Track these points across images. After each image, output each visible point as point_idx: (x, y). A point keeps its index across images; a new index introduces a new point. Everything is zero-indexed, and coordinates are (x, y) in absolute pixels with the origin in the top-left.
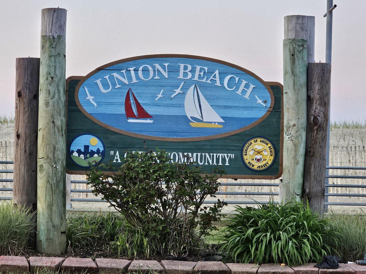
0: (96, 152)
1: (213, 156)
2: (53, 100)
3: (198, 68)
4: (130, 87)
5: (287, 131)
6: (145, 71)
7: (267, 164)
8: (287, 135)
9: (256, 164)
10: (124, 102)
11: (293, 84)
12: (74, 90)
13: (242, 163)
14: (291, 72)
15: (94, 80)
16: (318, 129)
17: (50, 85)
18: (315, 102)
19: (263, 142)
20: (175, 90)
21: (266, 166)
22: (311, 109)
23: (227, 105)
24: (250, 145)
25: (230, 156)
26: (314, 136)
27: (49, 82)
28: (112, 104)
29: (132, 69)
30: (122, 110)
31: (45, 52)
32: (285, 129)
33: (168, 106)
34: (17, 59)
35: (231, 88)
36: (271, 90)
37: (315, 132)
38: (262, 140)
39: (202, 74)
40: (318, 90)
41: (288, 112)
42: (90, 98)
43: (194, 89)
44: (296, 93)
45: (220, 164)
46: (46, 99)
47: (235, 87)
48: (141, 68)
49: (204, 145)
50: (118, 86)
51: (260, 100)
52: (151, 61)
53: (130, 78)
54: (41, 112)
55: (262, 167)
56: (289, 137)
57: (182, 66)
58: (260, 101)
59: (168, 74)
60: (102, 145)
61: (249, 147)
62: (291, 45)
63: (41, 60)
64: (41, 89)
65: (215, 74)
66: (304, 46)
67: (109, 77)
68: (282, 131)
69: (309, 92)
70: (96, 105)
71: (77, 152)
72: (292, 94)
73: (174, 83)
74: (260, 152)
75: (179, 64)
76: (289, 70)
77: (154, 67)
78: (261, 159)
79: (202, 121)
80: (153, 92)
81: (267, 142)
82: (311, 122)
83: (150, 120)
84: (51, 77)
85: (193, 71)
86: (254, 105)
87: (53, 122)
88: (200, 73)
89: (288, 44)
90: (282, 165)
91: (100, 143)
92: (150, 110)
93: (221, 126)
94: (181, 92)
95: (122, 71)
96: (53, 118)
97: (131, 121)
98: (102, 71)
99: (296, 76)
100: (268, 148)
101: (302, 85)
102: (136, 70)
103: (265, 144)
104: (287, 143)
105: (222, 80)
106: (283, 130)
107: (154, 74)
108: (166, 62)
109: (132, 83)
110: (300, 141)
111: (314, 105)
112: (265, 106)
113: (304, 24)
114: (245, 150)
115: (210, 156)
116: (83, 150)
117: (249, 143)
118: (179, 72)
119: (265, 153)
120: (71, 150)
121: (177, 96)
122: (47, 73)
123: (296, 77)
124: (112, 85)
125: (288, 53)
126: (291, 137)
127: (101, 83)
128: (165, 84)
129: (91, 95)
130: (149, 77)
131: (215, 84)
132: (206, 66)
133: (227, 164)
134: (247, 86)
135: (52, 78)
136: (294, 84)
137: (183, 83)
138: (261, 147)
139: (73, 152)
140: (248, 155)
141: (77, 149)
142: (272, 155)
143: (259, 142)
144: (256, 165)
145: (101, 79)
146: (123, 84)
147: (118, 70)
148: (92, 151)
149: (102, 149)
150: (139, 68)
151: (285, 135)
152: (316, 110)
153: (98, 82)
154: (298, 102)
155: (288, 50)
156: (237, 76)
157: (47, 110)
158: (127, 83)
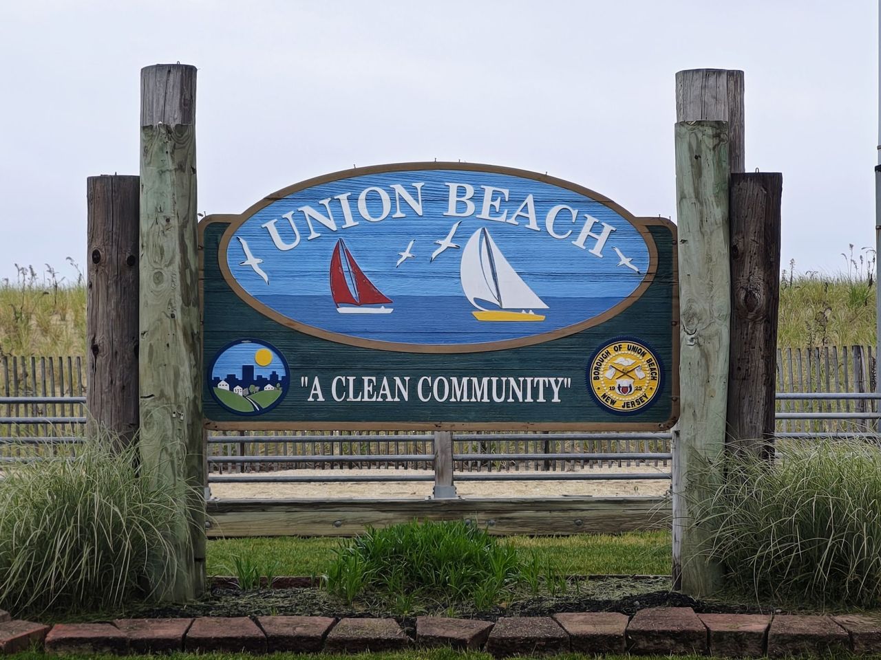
0: (269, 379)
1: (525, 382)
2: (171, 268)
3: (489, 190)
4: (342, 236)
5: (687, 325)
6: (373, 199)
7: (644, 399)
8: (688, 334)
9: (621, 399)
10: (329, 270)
11: (699, 220)
12: (218, 247)
13: (588, 397)
14: (693, 195)
15: (260, 221)
16: (757, 318)
17: (164, 235)
18: (747, 260)
19: (634, 349)
20: (440, 242)
21: (642, 402)
22: (739, 276)
23: (553, 270)
24: (605, 358)
25: (563, 381)
26: (747, 334)
27: (161, 229)
28: (303, 274)
29: (343, 197)
30: (325, 288)
31: (150, 162)
32: (682, 319)
33: (424, 276)
34: (89, 179)
35: (562, 234)
36: (650, 236)
37: (750, 327)
38: (632, 345)
39: (497, 204)
40: (755, 232)
41: (689, 283)
42: (253, 261)
43: (481, 238)
44: (706, 241)
45: (541, 399)
46: (155, 266)
47: (570, 231)
48: (363, 196)
49: (506, 360)
50: (314, 235)
51: (626, 258)
52: (385, 178)
53: (340, 218)
54: (145, 295)
55: (634, 404)
56: (692, 338)
57: (453, 188)
58: (625, 261)
59: (423, 207)
60: (282, 365)
61: (603, 361)
62: (693, 134)
63: (142, 181)
64: (145, 244)
65: (526, 205)
66: (722, 136)
67: (293, 215)
68: (675, 325)
69: (735, 237)
70: (266, 278)
71: (226, 380)
72: (697, 243)
73: (438, 225)
74: (629, 372)
75: (447, 184)
76: (689, 190)
77: (391, 192)
78: (630, 387)
79: (500, 308)
80: (391, 247)
81: (643, 350)
82: (739, 302)
83: (385, 307)
84: (164, 217)
85: (478, 199)
86: (614, 270)
87: (172, 317)
88: (493, 203)
89: (686, 133)
90: (677, 400)
91: (278, 360)
92: (385, 287)
93: (542, 318)
94: (453, 245)
95: (321, 202)
96: (172, 308)
97: (343, 310)
98: (276, 203)
99: (706, 203)
100: (645, 363)
101: (718, 222)
102: (353, 200)
103: (639, 353)
104: (688, 351)
105: (541, 217)
106: (678, 322)
107: (393, 207)
108: (418, 179)
109: (344, 227)
110: (717, 346)
111: (747, 266)
112: (637, 270)
113: (721, 88)
114: (595, 369)
115: (518, 383)
116: (239, 377)
117: (603, 352)
118: (448, 201)
119: (640, 374)
120: (215, 378)
121: (443, 255)
122: (156, 208)
123: (706, 205)
124: (300, 234)
125: (686, 154)
126: (698, 338)
127: (277, 229)
128: (415, 229)
129: (256, 256)
130: (381, 213)
131: (527, 226)
132: (505, 186)
133: (556, 399)
134: (597, 228)
135: (168, 220)
136: (702, 221)
137: (456, 225)
138: (631, 361)
139: (218, 380)
140: (602, 379)
141: (228, 376)
142: (654, 379)
143: (624, 350)
144: (620, 402)
145: (276, 220)
146: (324, 229)
147: (314, 199)
148: (260, 377)
149: (281, 373)
150: (359, 194)
151: (683, 333)
152: (751, 278)
153: (271, 226)
154: (711, 261)
155: (685, 146)
156: (573, 207)
157: (159, 290)
158: (334, 228)
